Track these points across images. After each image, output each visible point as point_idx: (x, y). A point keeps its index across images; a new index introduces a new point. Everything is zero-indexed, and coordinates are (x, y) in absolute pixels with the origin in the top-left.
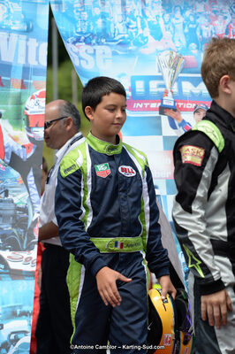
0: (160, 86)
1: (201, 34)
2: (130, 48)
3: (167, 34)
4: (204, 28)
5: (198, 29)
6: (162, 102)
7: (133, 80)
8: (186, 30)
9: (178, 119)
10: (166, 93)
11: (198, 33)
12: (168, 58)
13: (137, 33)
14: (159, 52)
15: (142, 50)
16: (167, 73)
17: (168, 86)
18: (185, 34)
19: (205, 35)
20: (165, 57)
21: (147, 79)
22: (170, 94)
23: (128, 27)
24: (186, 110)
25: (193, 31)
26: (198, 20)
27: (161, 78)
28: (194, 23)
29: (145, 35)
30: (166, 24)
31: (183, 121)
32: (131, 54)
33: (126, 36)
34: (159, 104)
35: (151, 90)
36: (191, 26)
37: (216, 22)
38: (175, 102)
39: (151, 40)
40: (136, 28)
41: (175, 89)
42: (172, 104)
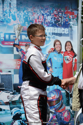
0: (14, 37)
1: (29, 19)
2: (5, 23)
3: (18, 19)
4: (30, 17)
5: (28, 17)
6: (14, 42)
7: (5, 34)
8: (24, 17)
9: (19, 48)
10: (16, 39)
11: (28, 19)
12: (18, 27)
13: (7, 18)
14: (14, 25)
15: (9, 24)
16: (17, 32)
17: (17, 37)
18: (24, 19)
19: (31, 19)
20: (16, 27)
21: (10, 34)
22: (17, 40)
23: (4, 16)
24: (23, 45)
25: (27, 18)
26: (29, 14)
27: (15, 34)
28: (27, 15)
29: (10, 19)
30: (17, 15)
31: (21, 49)
32: (5, 25)
33: (3, 19)
34: (13, 43)
35: (11, 38)
36: (26, 16)
37: (35, 15)
38: (19, 42)
39: (12, 20)
40: (7, 16)
41: (19, 38)
42: (18, 43)
